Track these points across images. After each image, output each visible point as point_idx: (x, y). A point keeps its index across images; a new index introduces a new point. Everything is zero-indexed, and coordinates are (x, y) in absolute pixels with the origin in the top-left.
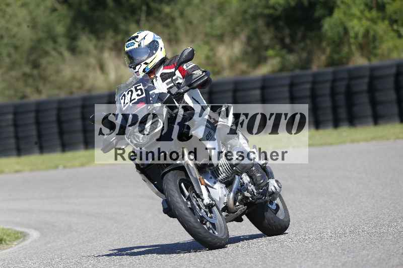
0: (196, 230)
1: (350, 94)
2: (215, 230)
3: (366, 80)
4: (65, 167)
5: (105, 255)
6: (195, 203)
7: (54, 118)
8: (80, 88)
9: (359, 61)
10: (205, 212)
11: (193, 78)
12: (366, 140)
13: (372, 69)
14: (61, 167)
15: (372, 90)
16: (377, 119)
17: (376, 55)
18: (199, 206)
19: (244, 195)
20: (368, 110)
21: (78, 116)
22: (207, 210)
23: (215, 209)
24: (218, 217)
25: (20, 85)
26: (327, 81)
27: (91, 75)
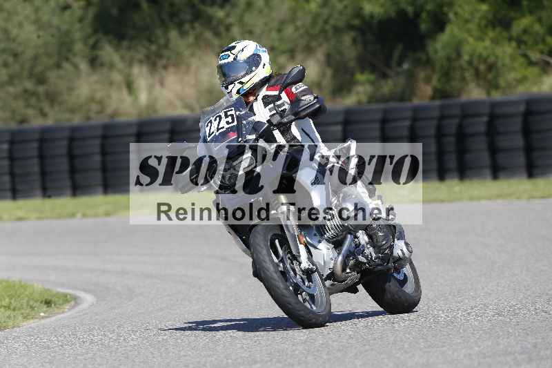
0: (286, 299)
1: (462, 137)
2: (314, 303)
3: (485, 119)
4: (84, 216)
5: (176, 329)
6: (288, 266)
7: (64, 151)
8: (101, 112)
9: (475, 93)
10: (302, 278)
11: (301, 105)
12: (490, 198)
13: (494, 105)
14: (79, 215)
15: (492, 132)
16: (497, 171)
17: (497, 87)
18: (294, 270)
19: (357, 260)
20: (485, 158)
21: (97, 149)
22: (305, 277)
23: (316, 275)
24: (318, 287)
25: (20, 104)
26: (432, 118)
27: (115, 95)
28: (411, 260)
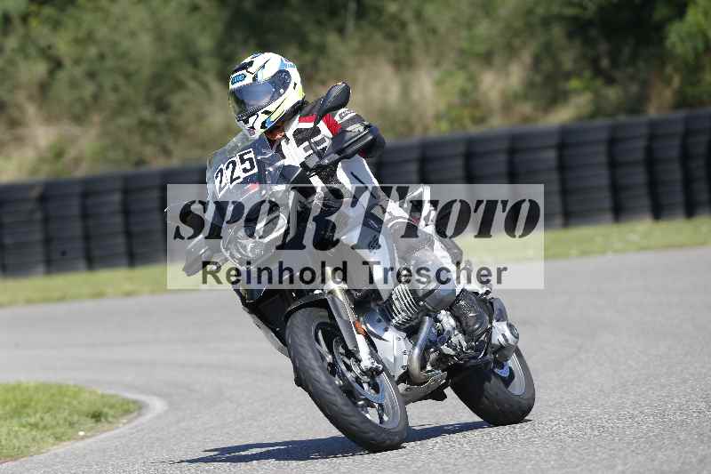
11: (346, 139)
19: (441, 352)
23: (383, 377)
24: (389, 394)
26: (673, 135)
28: (517, 347)
